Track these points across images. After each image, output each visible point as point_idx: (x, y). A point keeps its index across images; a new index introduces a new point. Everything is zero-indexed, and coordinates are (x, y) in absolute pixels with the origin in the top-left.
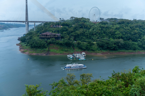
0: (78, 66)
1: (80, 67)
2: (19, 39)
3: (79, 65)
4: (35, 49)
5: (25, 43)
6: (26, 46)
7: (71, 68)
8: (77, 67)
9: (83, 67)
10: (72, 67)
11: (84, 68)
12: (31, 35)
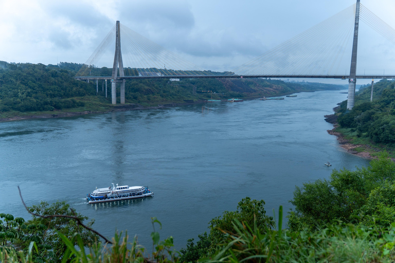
0: (129, 191)
1: (134, 194)
2: (329, 119)
3: (131, 188)
4: (387, 146)
5: (353, 131)
6: (359, 136)
7: (106, 197)
8: (126, 194)
9: (144, 195)
10: (109, 195)
11: (145, 197)
12: (370, 111)
